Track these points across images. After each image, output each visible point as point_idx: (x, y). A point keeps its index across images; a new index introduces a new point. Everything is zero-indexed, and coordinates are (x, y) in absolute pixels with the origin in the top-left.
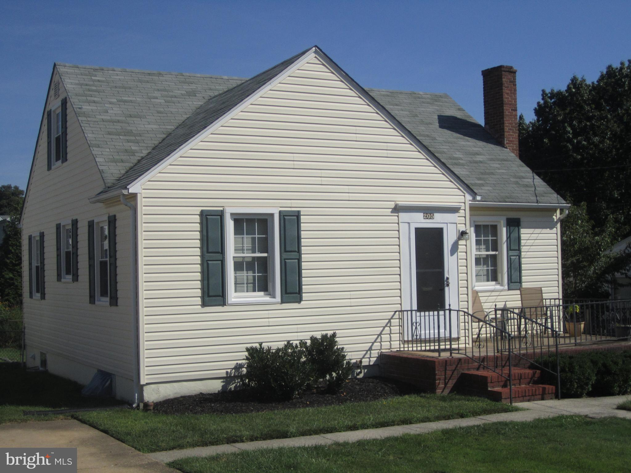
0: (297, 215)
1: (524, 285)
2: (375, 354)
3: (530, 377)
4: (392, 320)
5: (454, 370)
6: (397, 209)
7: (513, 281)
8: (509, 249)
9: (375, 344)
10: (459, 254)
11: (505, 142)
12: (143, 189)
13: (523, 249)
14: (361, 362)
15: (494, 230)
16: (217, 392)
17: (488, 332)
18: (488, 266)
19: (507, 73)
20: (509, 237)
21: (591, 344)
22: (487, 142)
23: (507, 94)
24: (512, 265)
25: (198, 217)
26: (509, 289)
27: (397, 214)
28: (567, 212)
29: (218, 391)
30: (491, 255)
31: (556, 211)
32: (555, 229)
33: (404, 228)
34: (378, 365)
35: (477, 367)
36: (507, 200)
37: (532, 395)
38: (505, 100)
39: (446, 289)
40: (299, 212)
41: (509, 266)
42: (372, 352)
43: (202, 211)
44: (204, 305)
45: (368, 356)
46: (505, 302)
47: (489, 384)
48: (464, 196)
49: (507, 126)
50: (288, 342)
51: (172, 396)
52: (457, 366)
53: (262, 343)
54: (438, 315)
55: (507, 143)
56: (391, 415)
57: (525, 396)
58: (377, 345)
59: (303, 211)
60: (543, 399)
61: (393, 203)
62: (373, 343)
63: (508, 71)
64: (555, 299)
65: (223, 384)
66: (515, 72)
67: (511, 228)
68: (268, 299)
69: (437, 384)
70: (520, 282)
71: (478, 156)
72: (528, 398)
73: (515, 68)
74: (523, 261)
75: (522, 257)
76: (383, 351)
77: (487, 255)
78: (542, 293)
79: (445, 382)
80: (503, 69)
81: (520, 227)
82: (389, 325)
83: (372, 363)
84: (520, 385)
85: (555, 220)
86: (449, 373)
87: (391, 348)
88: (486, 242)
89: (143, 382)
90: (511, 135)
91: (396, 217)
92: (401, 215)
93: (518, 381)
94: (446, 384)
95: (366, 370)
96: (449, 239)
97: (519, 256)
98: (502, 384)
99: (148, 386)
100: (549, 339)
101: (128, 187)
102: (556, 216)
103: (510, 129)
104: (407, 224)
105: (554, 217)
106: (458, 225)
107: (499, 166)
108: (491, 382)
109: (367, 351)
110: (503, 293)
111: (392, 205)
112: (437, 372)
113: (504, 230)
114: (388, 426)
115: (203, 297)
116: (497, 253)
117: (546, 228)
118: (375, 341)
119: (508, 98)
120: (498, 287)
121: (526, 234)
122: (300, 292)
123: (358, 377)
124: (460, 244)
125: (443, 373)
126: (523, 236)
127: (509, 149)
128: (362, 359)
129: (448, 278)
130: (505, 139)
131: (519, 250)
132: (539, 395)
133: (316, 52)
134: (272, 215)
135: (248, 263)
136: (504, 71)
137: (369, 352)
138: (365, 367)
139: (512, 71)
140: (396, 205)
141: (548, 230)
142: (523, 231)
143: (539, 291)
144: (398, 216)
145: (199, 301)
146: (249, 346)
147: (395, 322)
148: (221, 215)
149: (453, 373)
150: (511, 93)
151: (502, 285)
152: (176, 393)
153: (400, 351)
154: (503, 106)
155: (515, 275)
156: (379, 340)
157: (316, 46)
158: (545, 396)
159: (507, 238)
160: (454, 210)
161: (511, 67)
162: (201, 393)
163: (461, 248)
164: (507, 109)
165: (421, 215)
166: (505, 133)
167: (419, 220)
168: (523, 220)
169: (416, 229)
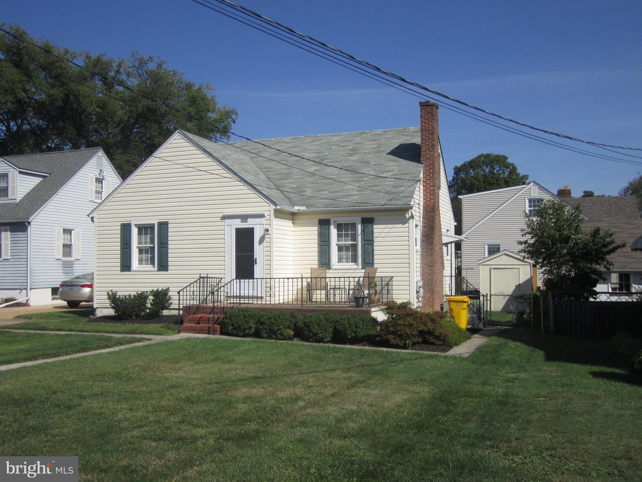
0: (166, 224)
1: (375, 266)
6: (224, 218)
7: (365, 263)
8: (364, 239)
10: (265, 244)
11: (421, 160)
12: (97, 215)
13: (375, 239)
15: (354, 226)
18: (350, 252)
19: (425, 107)
20: (363, 231)
24: (365, 251)
25: (120, 227)
26: (362, 268)
30: (351, 244)
31: (408, 211)
32: (407, 224)
33: (228, 229)
38: (423, 128)
39: (255, 265)
40: (167, 222)
41: (363, 252)
43: (122, 224)
44: (121, 271)
48: (270, 207)
49: (424, 147)
55: (423, 160)
59: (170, 221)
63: (426, 105)
67: (365, 225)
68: (151, 269)
70: (373, 263)
74: (375, 248)
75: (374, 245)
77: (349, 244)
81: (373, 224)
85: (408, 217)
88: (347, 235)
89: (95, 307)
90: (427, 154)
91: (224, 222)
92: (226, 220)
96: (258, 234)
97: (372, 245)
99: (97, 309)
102: (409, 214)
103: (427, 149)
104: (230, 226)
105: (407, 215)
106: (265, 225)
110: (356, 271)
111: (221, 215)
113: (360, 226)
115: (121, 267)
116: (355, 243)
117: (399, 224)
119: (426, 126)
120: (355, 267)
121: (378, 229)
122: (167, 266)
124: (265, 237)
126: (375, 231)
127: (424, 164)
129: (256, 259)
130: (422, 157)
131: (372, 240)
134: (154, 224)
135: (145, 250)
136: (422, 106)
139: (429, 105)
140: (223, 215)
141: (400, 225)
142: (375, 226)
145: (119, 269)
148: (129, 225)
150: (428, 122)
151: (358, 265)
155: (368, 259)
159: (362, 232)
161: (429, 102)
163: (267, 240)
165: (240, 220)
166: (422, 153)
167: (239, 224)
168: (376, 218)
169: (236, 229)
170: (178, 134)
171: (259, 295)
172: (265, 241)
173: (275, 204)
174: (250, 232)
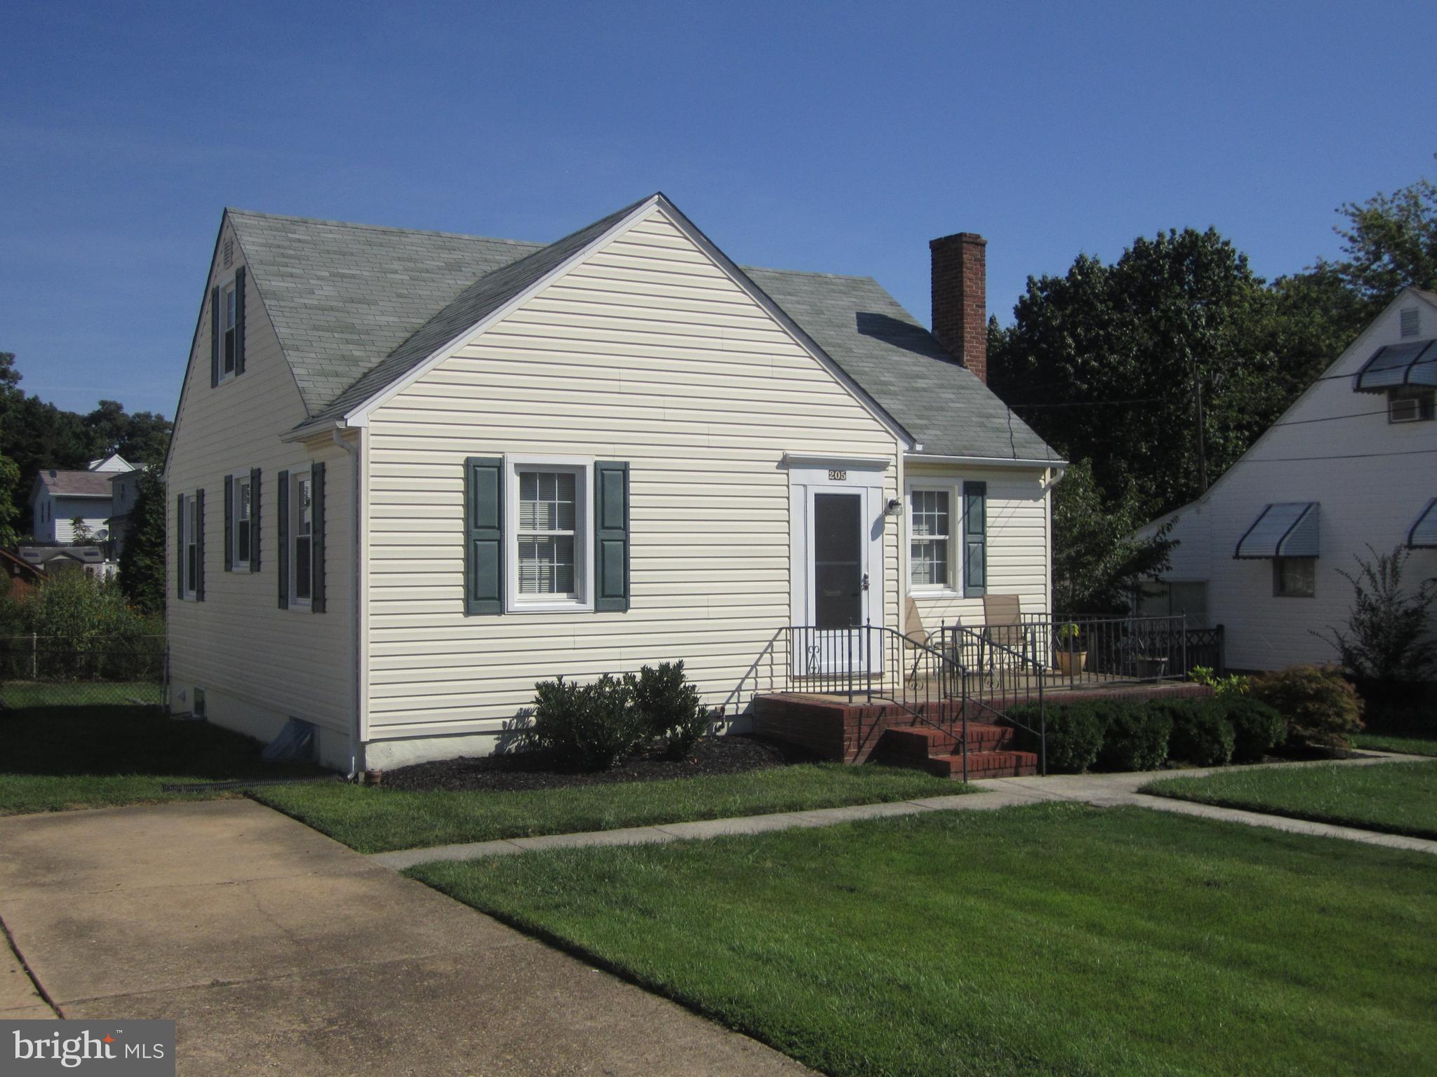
0: (624, 469)
1: (991, 591)
2: (746, 697)
3: (997, 737)
4: (774, 643)
5: (874, 726)
6: (787, 463)
7: (971, 584)
8: (967, 531)
9: (747, 681)
10: (885, 537)
11: (965, 358)
12: (371, 421)
13: (990, 532)
14: (723, 709)
15: (943, 500)
16: (487, 755)
17: (931, 665)
18: (932, 559)
19: (971, 247)
20: (966, 513)
21: (1097, 688)
22: (935, 358)
23: (971, 280)
24: (971, 559)
25: (461, 468)
26: (965, 597)
27: (786, 471)
28: (1063, 473)
29: (490, 754)
30: (938, 541)
31: (1044, 471)
32: (1042, 500)
33: (797, 493)
34: (750, 715)
35: (911, 720)
36: (965, 452)
37: (1000, 768)
38: (966, 289)
39: (864, 593)
40: (627, 464)
41: (966, 559)
42: (741, 693)
43: (468, 459)
44: (468, 612)
45: (734, 700)
46: (959, 617)
47: (929, 749)
48: (896, 444)
49: (969, 333)
50: (606, 675)
51: (412, 762)
52: (878, 718)
53: (562, 676)
54: (850, 636)
55: (968, 360)
56: (770, 796)
57: (989, 769)
58: (749, 683)
59: (633, 463)
60: (1017, 774)
61: (781, 452)
62: (743, 679)
63: (973, 243)
64: (1039, 614)
65: (497, 742)
66: (983, 245)
67: (971, 497)
68: (573, 605)
69: (845, 748)
70: (984, 585)
71: (920, 381)
72: (993, 772)
73: (984, 238)
74: (989, 551)
75: (988, 544)
76: (760, 692)
77: (931, 541)
78: (1018, 604)
79: (859, 743)
80: (964, 239)
81: (985, 497)
82: (769, 650)
83: (740, 712)
84: (980, 751)
85: (1043, 487)
86: (865, 730)
87: (772, 688)
88: (930, 519)
89: (364, 738)
90: (975, 347)
91: (785, 476)
92: (792, 472)
93: (977, 744)
94: (860, 747)
95: (731, 723)
96: (870, 512)
97: (984, 544)
98: (951, 748)
99: (374, 745)
100: (1030, 678)
101: (345, 417)
102: (1044, 480)
103: (974, 338)
104: (802, 488)
105: (1042, 481)
106: (885, 491)
107: (952, 396)
108: (934, 746)
109: (733, 692)
110: (955, 603)
111: (779, 456)
112: (845, 728)
113: (960, 500)
114: (764, 813)
115: (466, 601)
116: (947, 537)
117: (1028, 499)
118: (747, 677)
119: (971, 287)
120: (948, 593)
121: (995, 507)
122: (626, 594)
123: (718, 734)
124: (886, 521)
125: (856, 730)
126: (989, 512)
127: (971, 369)
128: (724, 704)
129: (866, 577)
130: (965, 353)
131: (983, 533)
132: (1011, 767)
133: (659, 203)
134: (583, 468)
135: (541, 546)
136: (966, 242)
137: (736, 694)
138: (730, 718)
139: (978, 243)
140: (785, 457)
141: (1030, 503)
142: (989, 502)
143: (1015, 600)
144: (788, 474)
145: (460, 605)
146: (541, 680)
147: (780, 646)
148: (499, 465)
149: (871, 730)
150: (977, 279)
151: (954, 589)
152: (419, 757)
153: (787, 692)
154: (962, 300)
155: (976, 574)
156: (753, 674)
157: (659, 193)
158: (1021, 770)
159: (964, 514)
160: (879, 466)
161: (978, 237)
162: (461, 757)
163: (889, 528)
164: (969, 305)
165: (826, 473)
166: (966, 344)
167: (822, 482)
168: (990, 484)
169: (816, 495)
170: (656, 208)
171: (875, 669)
172: (885, 532)
173: (911, 439)
174: (852, 503)
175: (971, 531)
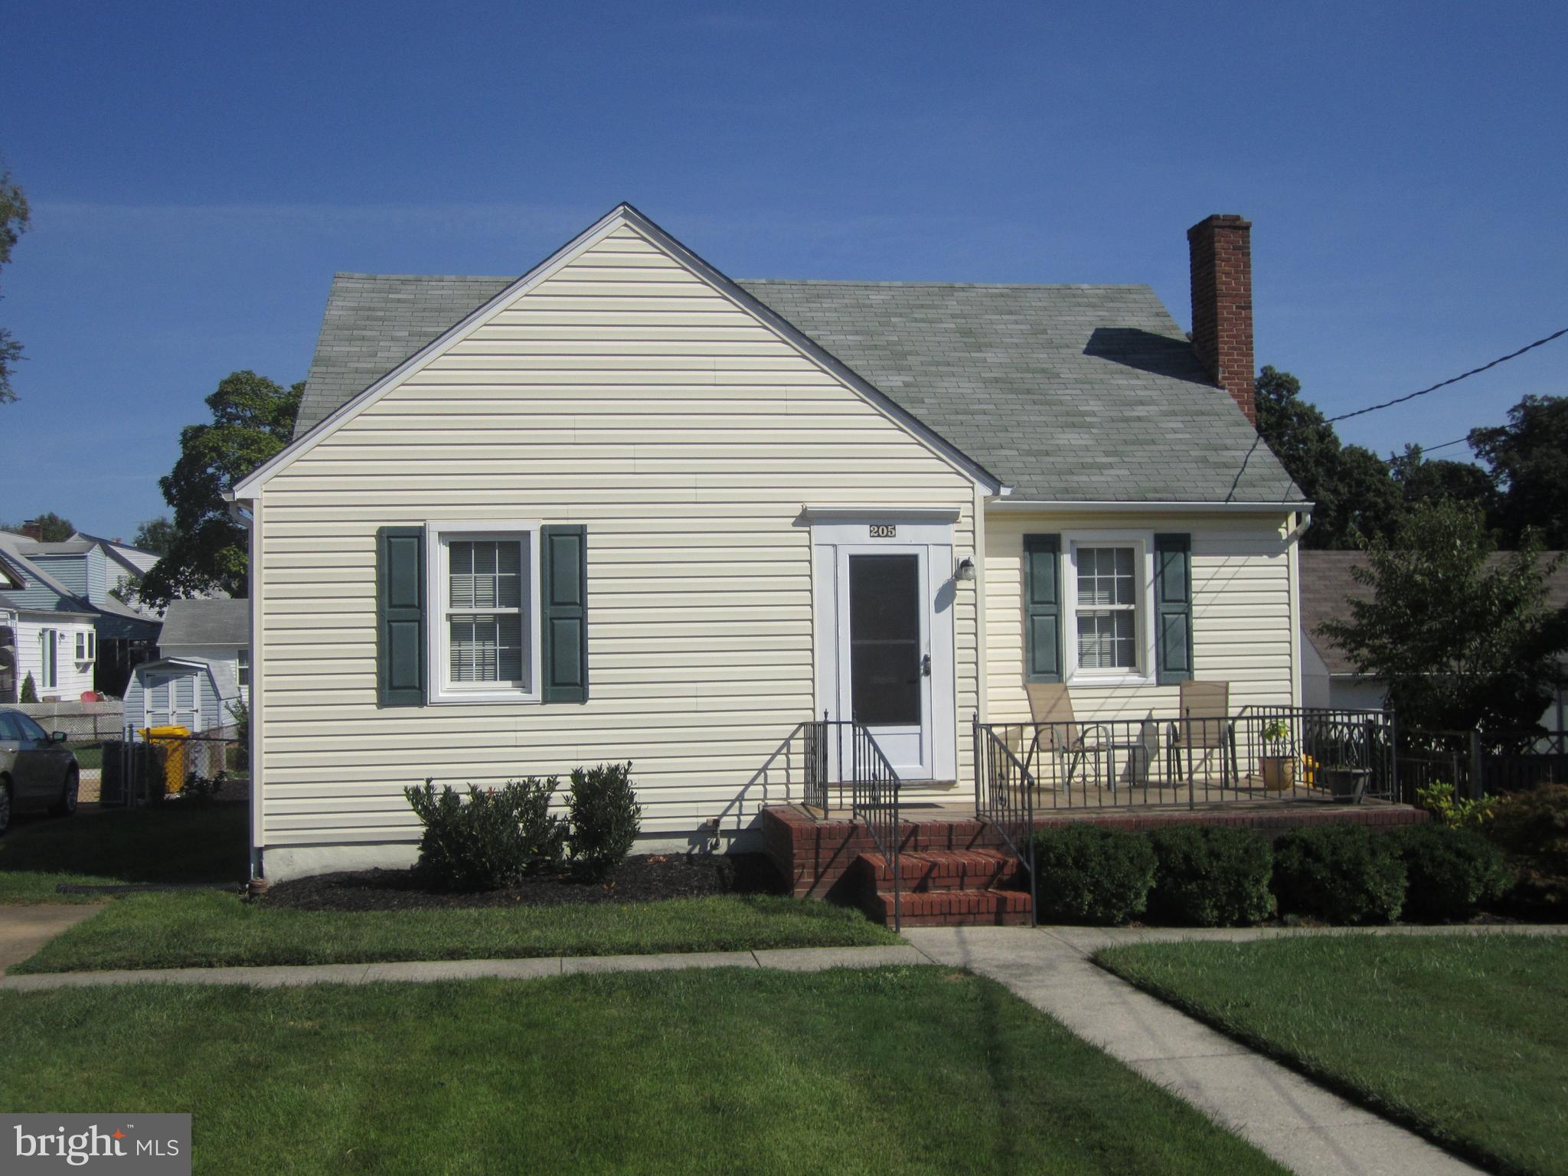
0: (579, 534)
1: (1198, 676)
2: (751, 808)
3: (989, 872)
4: (792, 742)
5: (839, 850)
6: (807, 519)
7: (1168, 666)
8: (1161, 598)
9: (752, 788)
10: (957, 608)
11: (1220, 377)
12: (265, 491)
13: (1196, 598)
14: (717, 823)
15: (1127, 558)
16: (408, 867)
18: (1113, 636)
19: (1227, 232)
20: (1160, 574)
22: (1181, 379)
23: (1228, 274)
24: (1168, 634)
25: (373, 540)
26: (1159, 684)
27: (807, 529)
28: (1309, 517)
29: (412, 866)
30: (1119, 612)
31: (1286, 518)
32: (1283, 556)
33: (822, 557)
34: (759, 829)
36: (1149, 496)
37: (969, 913)
38: (1222, 288)
39: (924, 680)
40: (583, 527)
41: (1160, 635)
42: (744, 803)
43: (381, 530)
44: (382, 703)
45: (735, 810)
46: (1151, 710)
47: (878, 882)
48: (973, 488)
49: (1226, 343)
50: (531, 778)
51: (317, 872)
52: (846, 841)
53: (432, 779)
55: (1224, 378)
57: (950, 914)
58: (756, 791)
59: (592, 526)
60: (999, 922)
61: (799, 505)
62: (747, 786)
63: (1229, 227)
64: (1258, 707)
65: (420, 853)
66: (1247, 228)
67: (1165, 555)
68: (518, 694)
69: (796, 877)
70: (1189, 669)
71: (1141, 408)
72: (958, 918)
73: (1246, 219)
74: (1196, 624)
75: (1194, 615)
76: (769, 802)
77: (1112, 612)
78: (1227, 694)
79: (816, 872)
80: (1215, 223)
81: (1189, 553)
82: (785, 751)
83: (743, 826)
84: (962, 889)
85: (1284, 537)
86: (826, 856)
87: (788, 797)
88: (1106, 585)
89: (260, 839)
90: (1236, 361)
91: (807, 534)
92: (815, 529)
93: (958, 881)
94: (818, 878)
95: (733, 840)
96: (930, 581)
97: (1188, 615)
98: (915, 883)
99: (272, 851)
101: (234, 488)
102: (1287, 529)
103: (1234, 349)
104: (831, 549)
105: (1282, 531)
106: (955, 549)
107: (1180, 425)
108: (884, 880)
109: (733, 802)
110: (1142, 692)
111: (796, 508)
112: (795, 851)
113: (1149, 559)
115: (380, 690)
116: (1132, 607)
117: (1260, 554)
118: (752, 783)
119: (1229, 283)
120: (1135, 679)
121: (1203, 568)
122: (584, 682)
123: (715, 852)
124: (958, 587)
125: (812, 854)
126: (1195, 572)
127: (1230, 390)
128: (721, 816)
129: (927, 659)
130: (1221, 369)
131: (1187, 601)
132: (988, 912)
133: (625, 215)
134: (528, 534)
135: (479, 626)
136: (1219, 227)
137: (737, 804)
138: (727, 833)
139: (1238, 227)
140: (805, 511)
141: (1264, 559)
142: (1195, 560)
143: (1223, 689)
144: (809, 533)
145: (372, 695)
147: (798, 745)
148: (417, 536)
149: (835, 856)
150: (1237, 272)
151: (1143, 673)
152: (325, 867)
153: (807, 803)
154: (1215, 302)
155: (1176, 657)
156: (761, 780)
157: (624, 203)
158: (1006, 917)
159: (1156, 576)
160: (947, 518)
161: (1238, 218)
162: (376, 869)
163: (960, 596)
164: (1225, 307)
165: (866, 528)
166: (1221, 357)
167: (862, 541)
168: (1198, 537)
169: (851, 557)
170: (621, 221)
172: (956, 601)
173: (994, 482)
174: (906, 568)
175: (1167, 598)
